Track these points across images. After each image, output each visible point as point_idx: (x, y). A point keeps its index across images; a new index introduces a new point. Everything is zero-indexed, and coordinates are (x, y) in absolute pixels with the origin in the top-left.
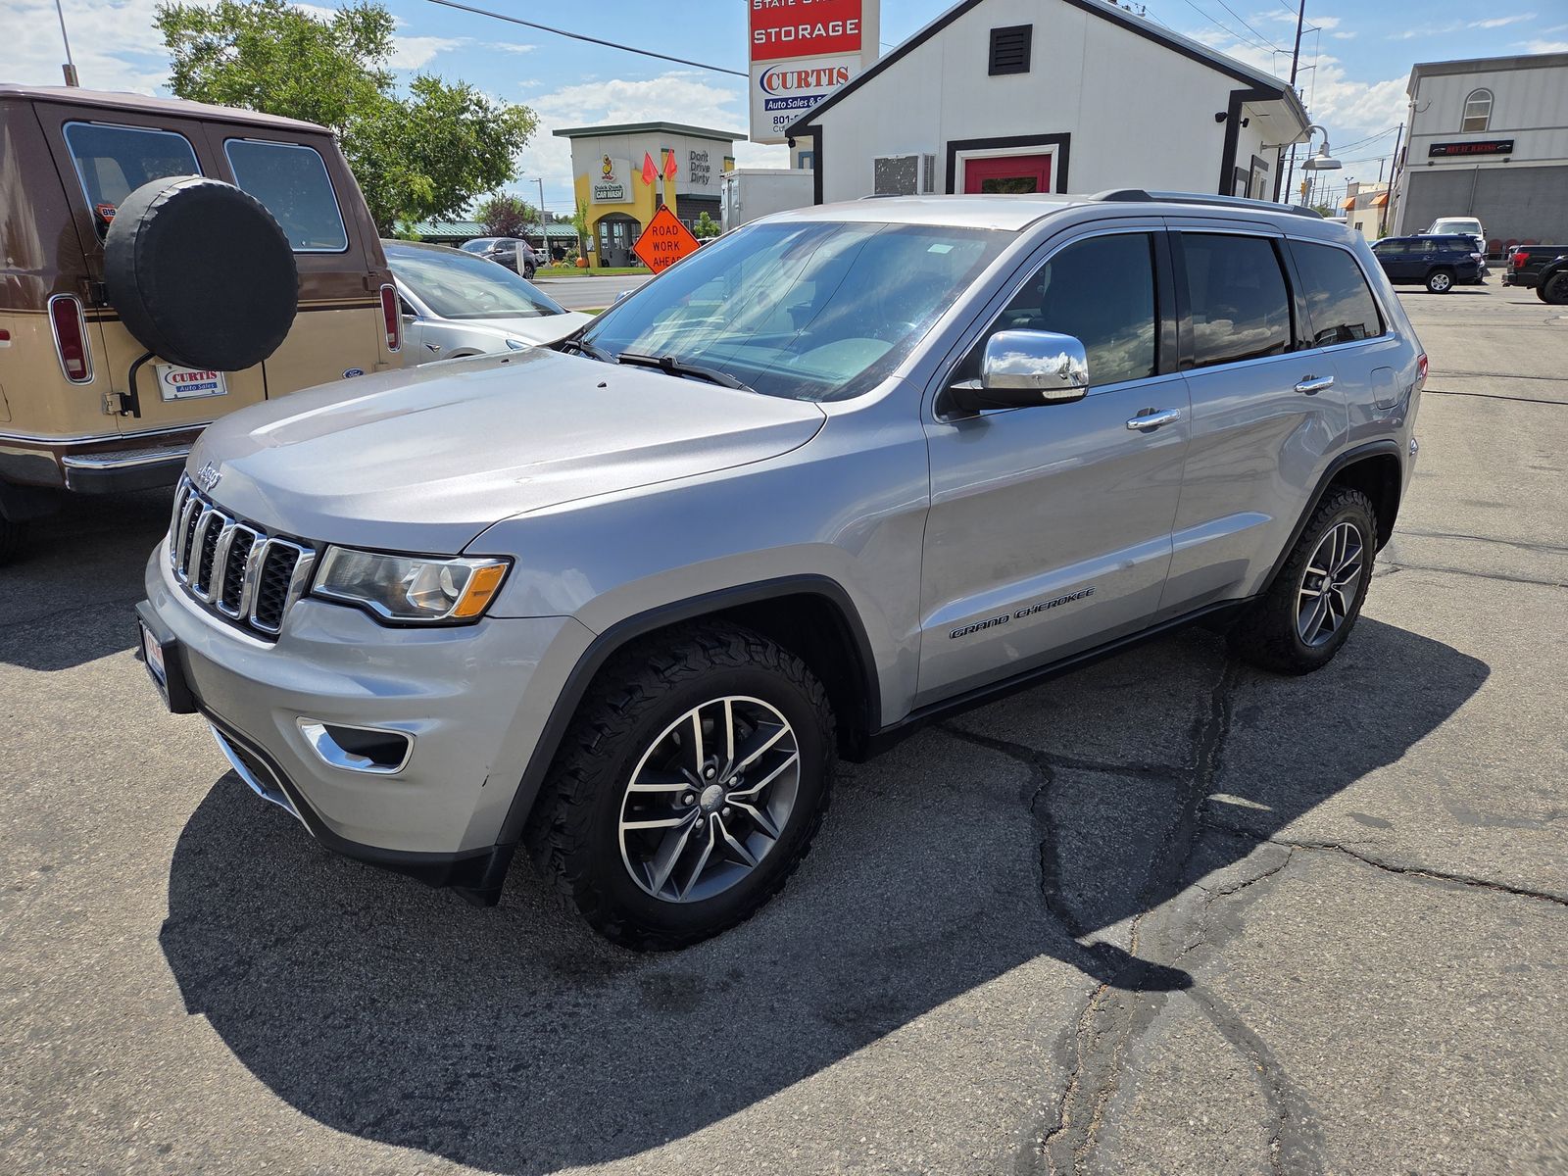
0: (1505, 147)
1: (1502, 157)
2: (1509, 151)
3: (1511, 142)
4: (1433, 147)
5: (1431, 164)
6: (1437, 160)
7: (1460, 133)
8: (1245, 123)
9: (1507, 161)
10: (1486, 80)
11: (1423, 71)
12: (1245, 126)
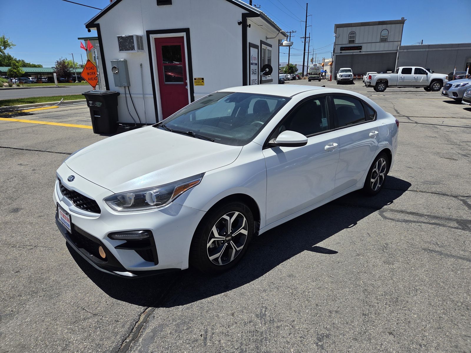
0: (360, 48)
1: (359, 51)
2: (361, 49)
3: (361, 47)
4: (341, 48)
5: (341, 53)
6: (343, 52)
7: (348, 44)
8: (250, 26)
9: (360, 52)
10: (354, 29)
11: (338, 26)
12: (250, 27)
